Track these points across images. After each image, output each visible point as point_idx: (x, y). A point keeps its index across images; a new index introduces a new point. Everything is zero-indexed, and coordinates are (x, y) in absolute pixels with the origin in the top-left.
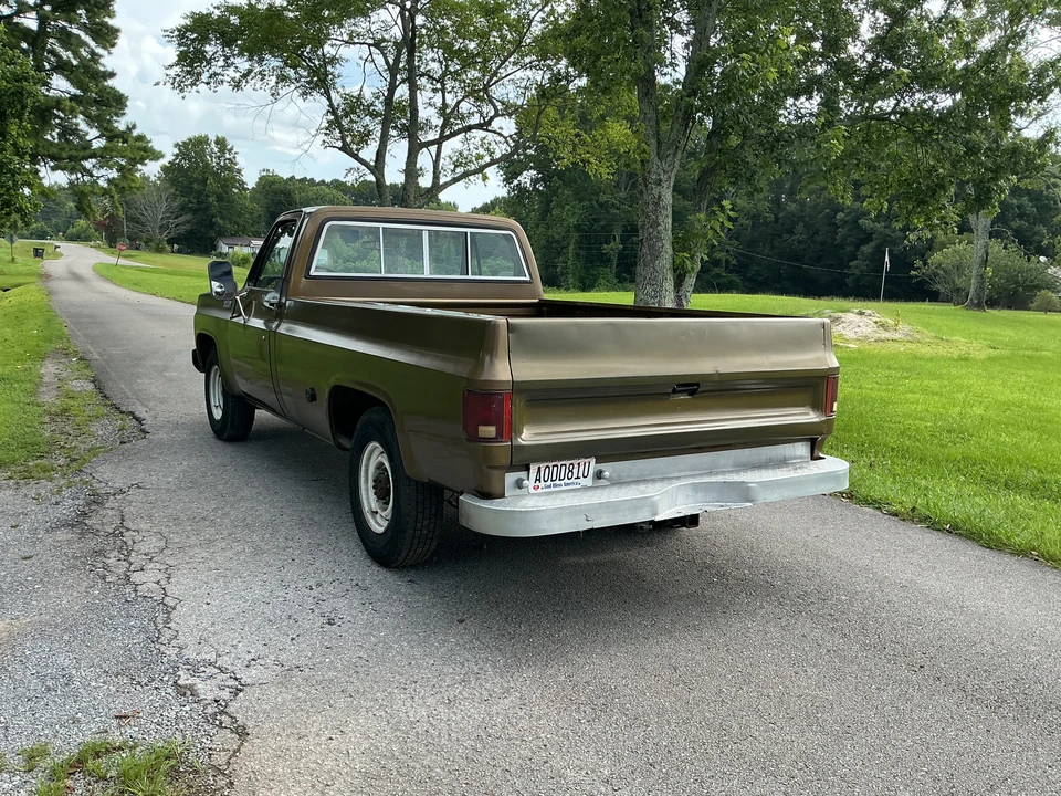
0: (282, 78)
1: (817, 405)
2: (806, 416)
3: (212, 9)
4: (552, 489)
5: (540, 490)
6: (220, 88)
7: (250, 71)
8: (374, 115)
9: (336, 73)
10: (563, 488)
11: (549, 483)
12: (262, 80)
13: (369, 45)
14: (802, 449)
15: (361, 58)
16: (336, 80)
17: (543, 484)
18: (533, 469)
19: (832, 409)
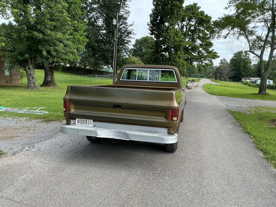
0: (240, 34)
1: (166, 118)
2: (162, 120)
3: (218, 19)
4: (82, 125)
5: (79, 125)
6: (220, 38)
7: (228, 33)
9: (256, 31)
10: (85, 126)
11: (81, 124)
12: (234, 35)
13: (264, 22)
14: (165, 130)
15: (262, 26)
16: (256, 33)
17: (79, 124)
18: (77, 120)
19: (172, 119)
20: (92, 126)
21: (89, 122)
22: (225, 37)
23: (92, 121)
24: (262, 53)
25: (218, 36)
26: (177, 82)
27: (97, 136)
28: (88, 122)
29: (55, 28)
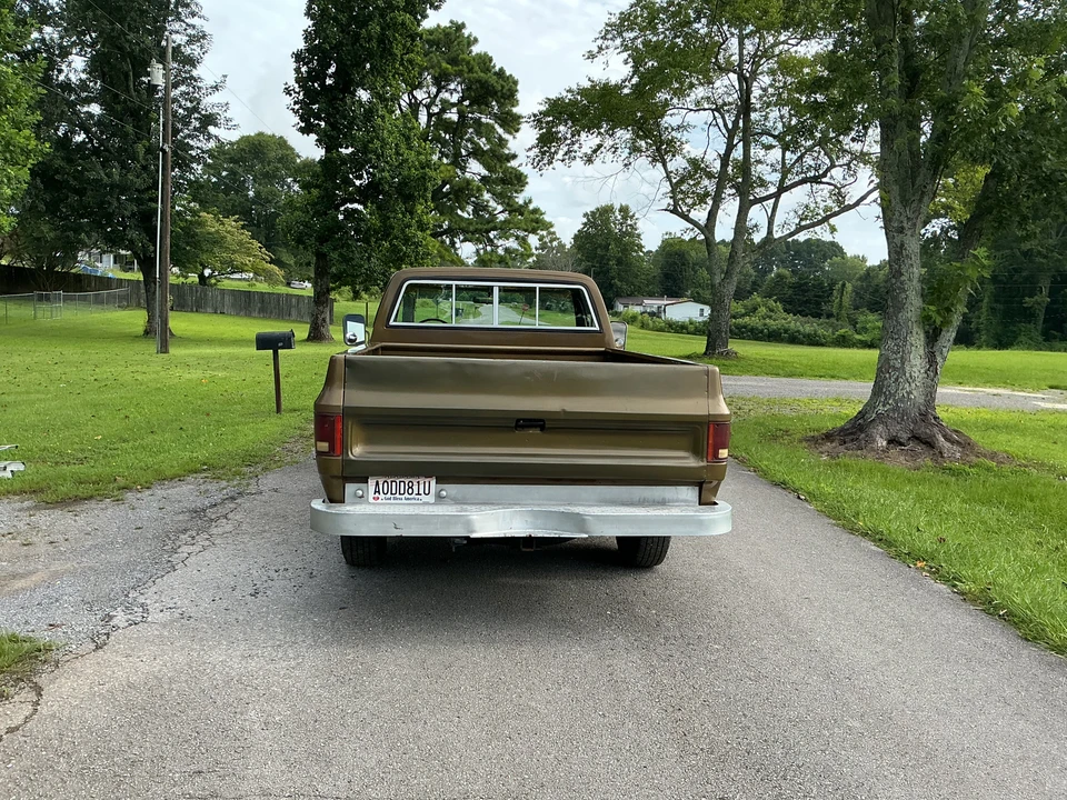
0: (635, 149)
1: (697, 451)
2: (687, 461)
3: (564, 94)
4: (392, 501)
5: (379, 501)
6: (573, 163)
7: (600, 146)
8: (710, 176)
9: (684, 139)
10: (404, 501)
11: (389, 495)
12: (614, 152)
13: (713, 110)
14: (689, 493)
15: (706, 123)
16: (684, 146)
17: (382, 495)
18: (372, 482)
19: (716, 455)
20: (431, 498)
21: (422, 486)
22: (589, 160)
23: (433, 482)
24: (712, 216)
25: (566, 154)
26: (597, 328)
27: (472, 532)
28: (415, 488)
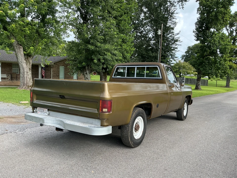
5: (39, 113)
10: (43, 114)
14: (98, 122)
19: (102, 110)
20: (47, 114)
23: (47, 110)
26: (161, 78)
27: (44, 123)
28: (44, 111)
29: (105, 41)
